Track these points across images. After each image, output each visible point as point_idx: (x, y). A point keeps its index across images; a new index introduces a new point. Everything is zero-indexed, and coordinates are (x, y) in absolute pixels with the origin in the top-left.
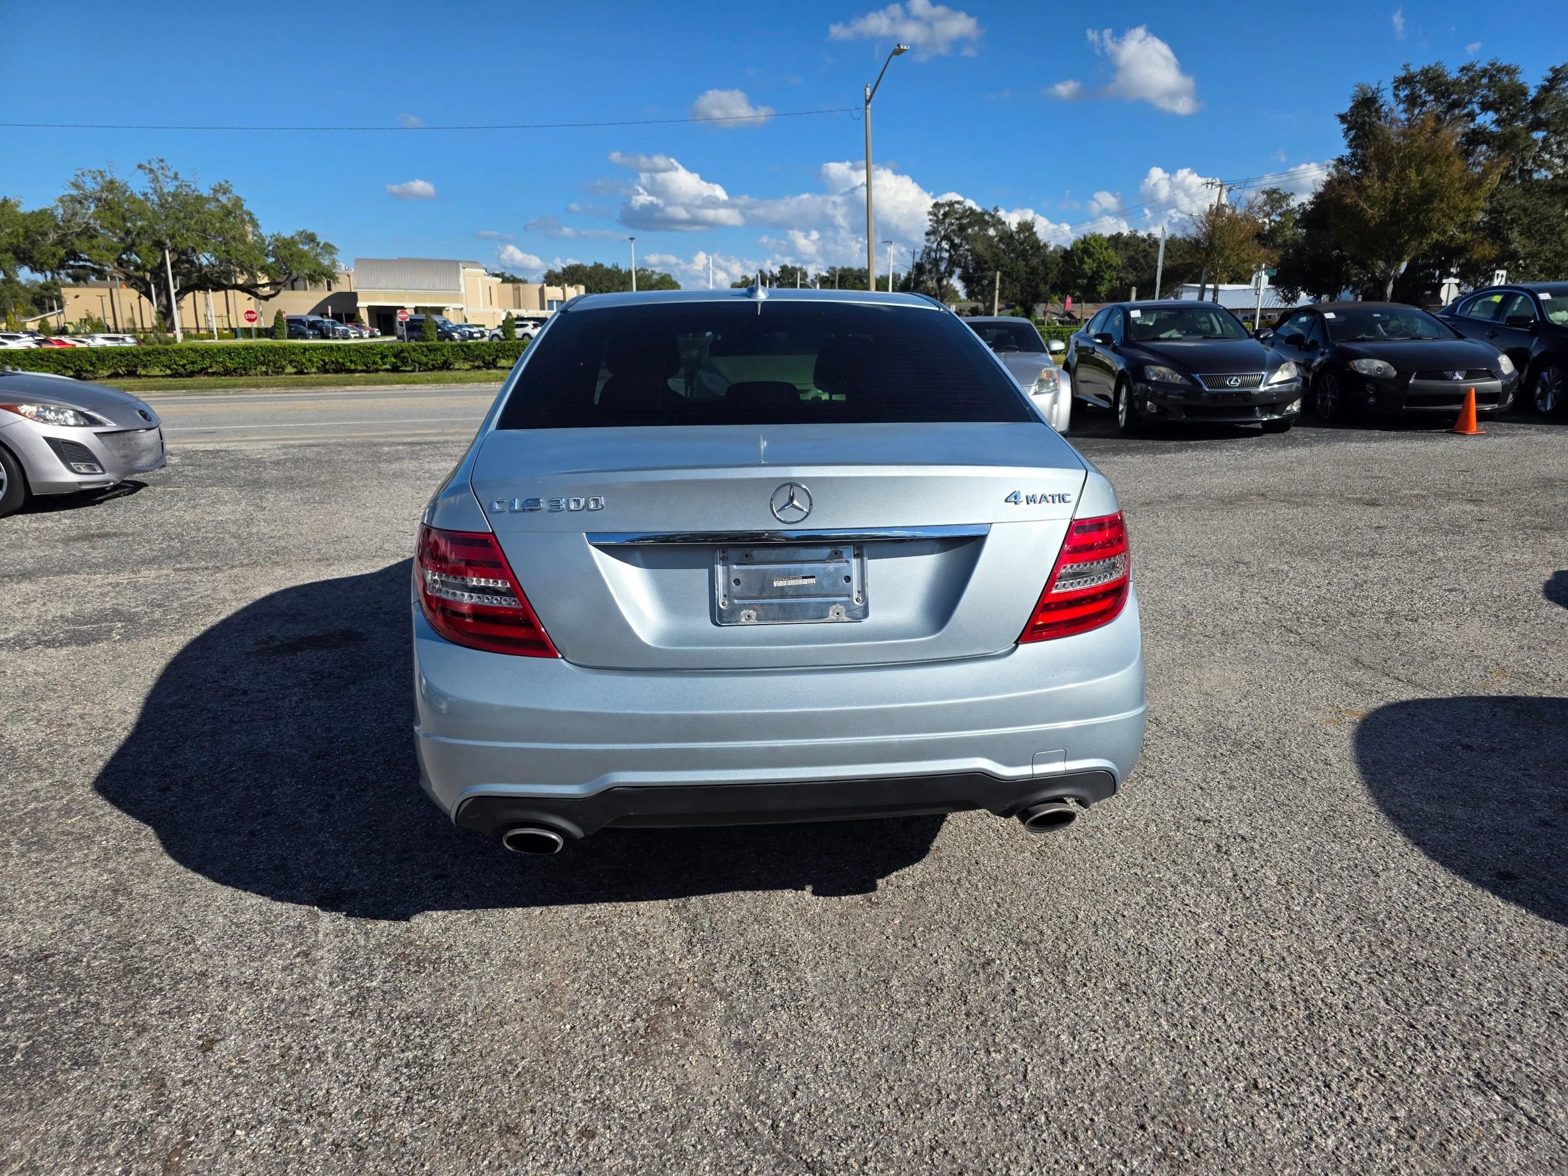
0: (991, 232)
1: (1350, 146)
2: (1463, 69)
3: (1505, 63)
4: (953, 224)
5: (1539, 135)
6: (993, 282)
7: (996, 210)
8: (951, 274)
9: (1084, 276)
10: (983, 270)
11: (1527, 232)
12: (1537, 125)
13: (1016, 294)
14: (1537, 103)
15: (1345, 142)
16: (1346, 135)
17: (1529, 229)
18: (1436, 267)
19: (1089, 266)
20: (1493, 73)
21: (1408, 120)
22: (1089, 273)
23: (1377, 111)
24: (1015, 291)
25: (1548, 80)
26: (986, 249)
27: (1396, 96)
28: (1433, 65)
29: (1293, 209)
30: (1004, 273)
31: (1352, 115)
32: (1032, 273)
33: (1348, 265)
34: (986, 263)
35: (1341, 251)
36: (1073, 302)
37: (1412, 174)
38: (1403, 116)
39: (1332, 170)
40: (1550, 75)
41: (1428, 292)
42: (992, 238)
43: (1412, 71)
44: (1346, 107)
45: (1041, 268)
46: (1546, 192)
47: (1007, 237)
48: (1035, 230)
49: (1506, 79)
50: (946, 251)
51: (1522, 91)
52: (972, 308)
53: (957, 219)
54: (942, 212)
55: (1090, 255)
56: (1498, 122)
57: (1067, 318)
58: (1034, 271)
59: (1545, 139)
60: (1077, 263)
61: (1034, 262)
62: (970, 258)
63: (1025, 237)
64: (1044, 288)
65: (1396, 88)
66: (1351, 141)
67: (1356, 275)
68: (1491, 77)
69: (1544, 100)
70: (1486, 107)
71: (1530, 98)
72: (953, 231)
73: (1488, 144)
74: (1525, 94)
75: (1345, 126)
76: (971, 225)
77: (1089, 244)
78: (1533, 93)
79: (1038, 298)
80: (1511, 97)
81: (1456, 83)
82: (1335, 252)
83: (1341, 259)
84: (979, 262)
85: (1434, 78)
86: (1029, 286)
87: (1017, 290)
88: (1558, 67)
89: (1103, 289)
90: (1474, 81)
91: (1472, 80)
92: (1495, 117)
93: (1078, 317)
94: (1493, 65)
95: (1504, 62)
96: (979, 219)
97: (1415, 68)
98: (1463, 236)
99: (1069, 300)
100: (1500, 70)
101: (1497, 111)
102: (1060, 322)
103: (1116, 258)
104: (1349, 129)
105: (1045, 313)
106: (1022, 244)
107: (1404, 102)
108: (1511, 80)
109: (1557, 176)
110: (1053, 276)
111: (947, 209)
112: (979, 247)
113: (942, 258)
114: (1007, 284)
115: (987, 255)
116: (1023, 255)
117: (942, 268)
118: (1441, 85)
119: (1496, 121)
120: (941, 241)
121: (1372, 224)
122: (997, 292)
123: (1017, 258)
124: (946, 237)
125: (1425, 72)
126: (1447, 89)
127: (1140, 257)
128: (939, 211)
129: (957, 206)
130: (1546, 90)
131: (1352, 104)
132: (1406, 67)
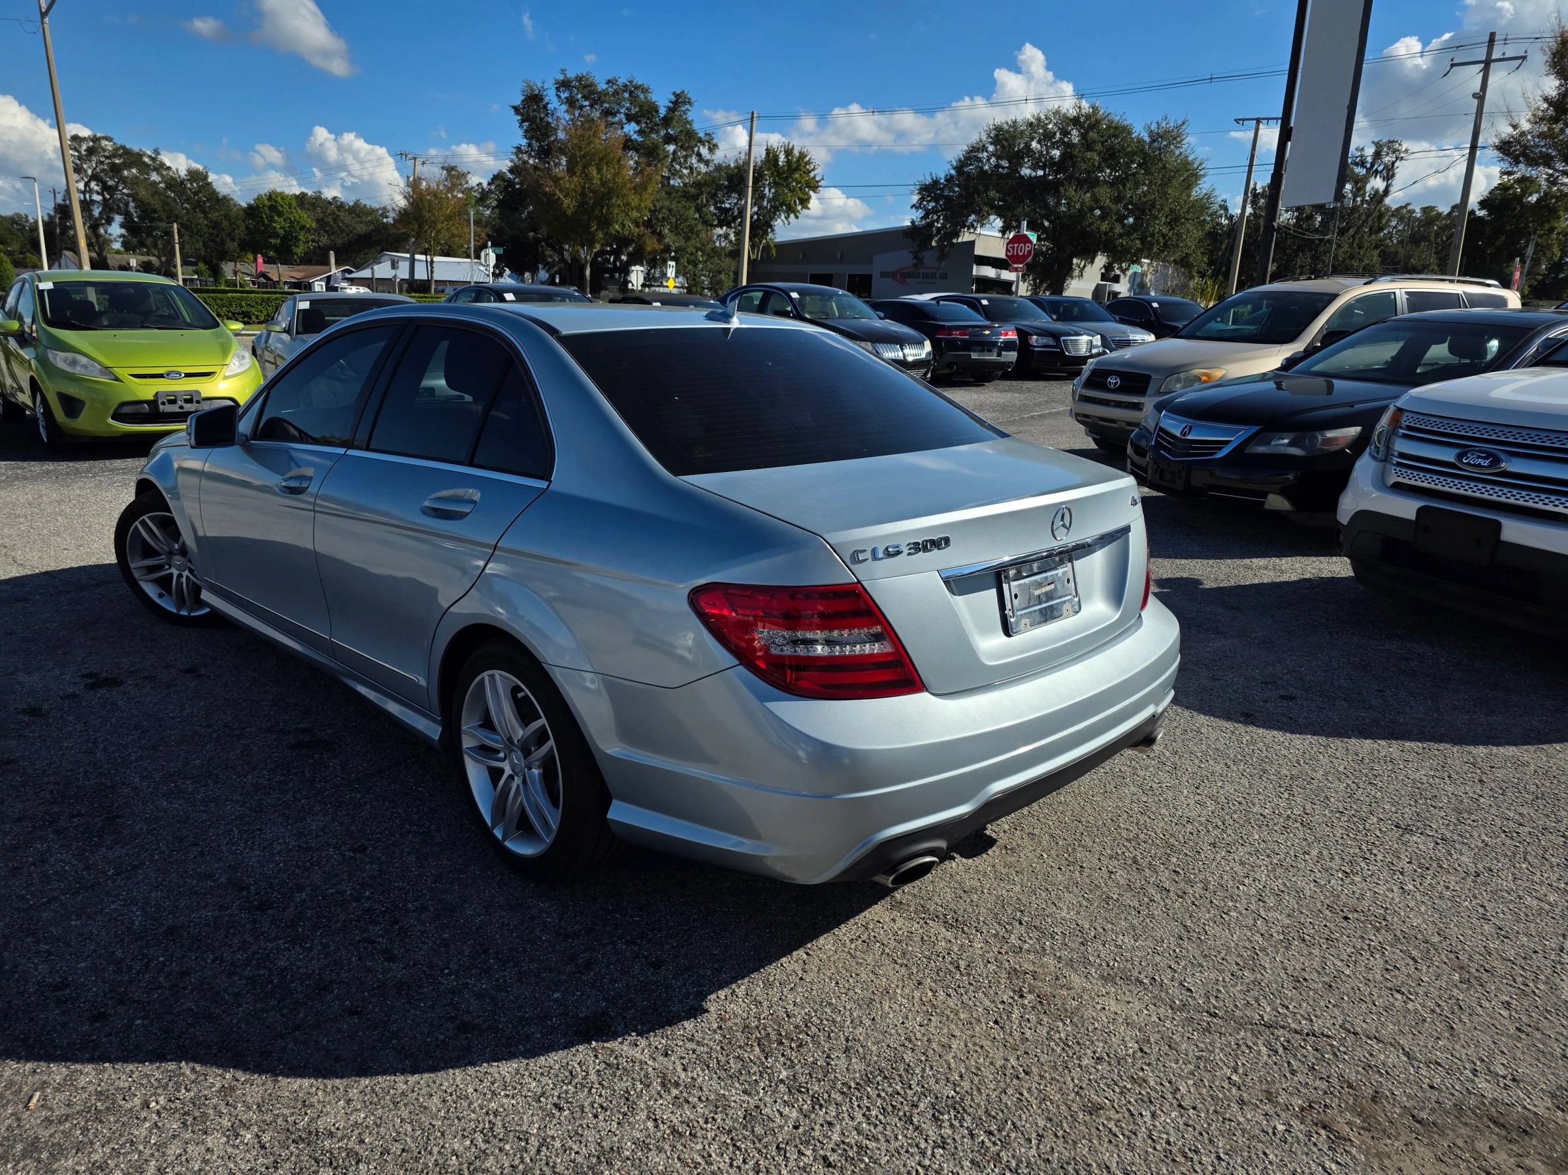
0: (155, 177)
1: (525, 137)
2: (609, 82)
3: (640, 83)
4: (102, 163)
5: (671, 148)
6: (169, 234)
7: (157, 152)
8: (109, 221)
9: (277, 236)
10: (152, 220)
11: (675, 229)
12: (669, 139)
13: (199, 249)
14: (667, 121)
15: (521, 132)
16: (521, 126)
17: (677, 228)
18: (610, 253)
19: (279, 224)
20: (633, 90)
21: (571, 120)
22: (281, 232)
23: (545, 107)
24: (197, 246)
25: (672, 102)
26: (153, 196)
27: (559, 97)
28: (585, 74)
29: (472, 188)
30: (184, 227)
31: (524, 108)
32: (214, 228)
33: (542, 247)
34: (155, 211)
35: (536, 233)
36: (265, 262)
37: (593, 171)
38: (567, 117)
39: (514, 157)
40: (673, 98)
41: (607, 275)
42: (155, 183)
43: (568, 76)
44: (518, 100)
45: (225, 223)
46: (683, 196)
47: (174, 184)
48: (210, 180)
49: (642, 96)
50: (98, 193)
51: (654, 109)
52: (143, 262)
53: (107, 157)
54: (84, 147)
55: (280, 214)
56: (640, 132)
57: (262, 280)
58: (215, 225)
59: (675, 152)
60: (266, 222)
61: (214, 216)
62: (132, 204)
63: (199, 187)
64: (233, 246)
65: (558, 89)
66: (526, 131)
67: (550, 256)
68: (631, 93)
69: (672, 119)
70: (630, 118)
71: (662, 116)
72: (103, 171)
73: (637, 151)
74: (657, 112)
75: (519, 117)
76: (128, 166)
77: (276, 201)
78: (663, 112)
79: (224, 256)
80: (648, 112)
81: (605, 93)
82: (531, 234)
83: (537, 241)
84: (146, 211)
85: (588, 86)
86: (214, 241)
87: (199, 245)
88: (678, 92)
89: (300, 250)
90: (618, 94)
91: (616, 93)
92: (637, 128)
93: (276, 279)
94: (631, 82)
95: (639, 81)
96: (133, 158)
97: (571, 74)
98: (637, 230)
99: (260, 259)
100: (637, 87)
101: (638, 123)
102: (254, 283)
103: (308, 219)
104: (523, 121)
105: (235, 273)
106: (196, 194)
107: (566, 103)
108: (646, 98)
109: (685, 184)
110: (241, 231)
111: (91, 144)
112: (143, 193)
113: (92, 202)
114: (186, 238)
115: (155, 203)
116: (199, 205)
117: (96, 212)
118: (593, 94)
119: (638, 132)
120: (89, 181)
121: (569, 212)
122: (177, 246)
123: (194, 209)
124: (94, 177)
125: (579, 79)
126: (599, 98)
127: (330, 220)
128: (80, 146)
129: (104, 143)
130: (671, 110)
131: (522, 98)
132: (563, 71)
